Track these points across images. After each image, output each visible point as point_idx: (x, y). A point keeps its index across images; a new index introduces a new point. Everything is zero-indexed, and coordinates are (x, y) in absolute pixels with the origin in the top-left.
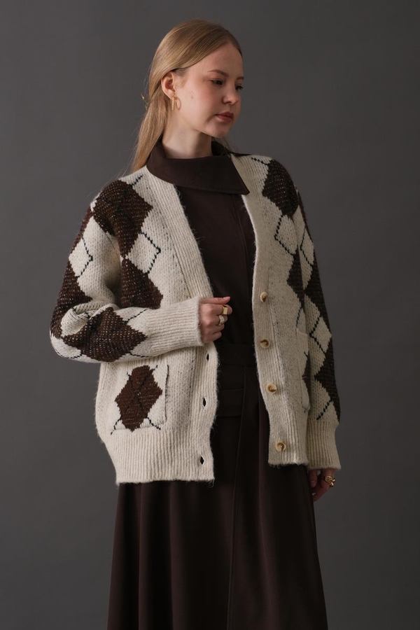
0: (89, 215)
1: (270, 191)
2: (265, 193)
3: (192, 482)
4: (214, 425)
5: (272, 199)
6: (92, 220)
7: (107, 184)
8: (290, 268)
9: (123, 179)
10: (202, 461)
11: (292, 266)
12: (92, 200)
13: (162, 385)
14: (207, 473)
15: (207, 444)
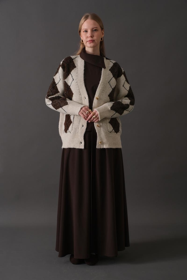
0: (60, 66)
1: (112, 70)
2: (110, 70)
3: (78, 149)
4: (85, 133)
5: (111, 72)
6: (61, 67)
7: (66, 57)
8: (110, 92)
9: (71, 57)
10: (81, 143)
11: (111, 92)
12: (61, 61)
13: (72, 120)
14: (82, 146)
15: (83, 138)
